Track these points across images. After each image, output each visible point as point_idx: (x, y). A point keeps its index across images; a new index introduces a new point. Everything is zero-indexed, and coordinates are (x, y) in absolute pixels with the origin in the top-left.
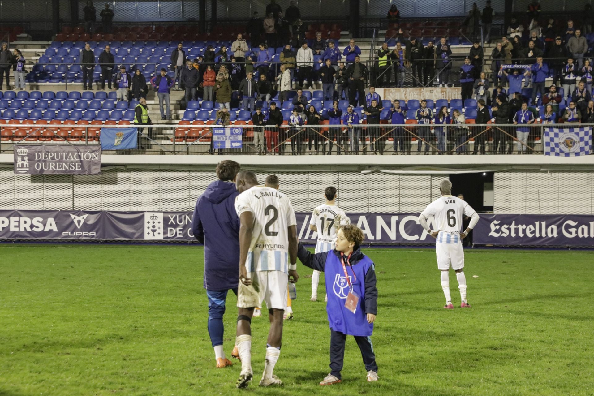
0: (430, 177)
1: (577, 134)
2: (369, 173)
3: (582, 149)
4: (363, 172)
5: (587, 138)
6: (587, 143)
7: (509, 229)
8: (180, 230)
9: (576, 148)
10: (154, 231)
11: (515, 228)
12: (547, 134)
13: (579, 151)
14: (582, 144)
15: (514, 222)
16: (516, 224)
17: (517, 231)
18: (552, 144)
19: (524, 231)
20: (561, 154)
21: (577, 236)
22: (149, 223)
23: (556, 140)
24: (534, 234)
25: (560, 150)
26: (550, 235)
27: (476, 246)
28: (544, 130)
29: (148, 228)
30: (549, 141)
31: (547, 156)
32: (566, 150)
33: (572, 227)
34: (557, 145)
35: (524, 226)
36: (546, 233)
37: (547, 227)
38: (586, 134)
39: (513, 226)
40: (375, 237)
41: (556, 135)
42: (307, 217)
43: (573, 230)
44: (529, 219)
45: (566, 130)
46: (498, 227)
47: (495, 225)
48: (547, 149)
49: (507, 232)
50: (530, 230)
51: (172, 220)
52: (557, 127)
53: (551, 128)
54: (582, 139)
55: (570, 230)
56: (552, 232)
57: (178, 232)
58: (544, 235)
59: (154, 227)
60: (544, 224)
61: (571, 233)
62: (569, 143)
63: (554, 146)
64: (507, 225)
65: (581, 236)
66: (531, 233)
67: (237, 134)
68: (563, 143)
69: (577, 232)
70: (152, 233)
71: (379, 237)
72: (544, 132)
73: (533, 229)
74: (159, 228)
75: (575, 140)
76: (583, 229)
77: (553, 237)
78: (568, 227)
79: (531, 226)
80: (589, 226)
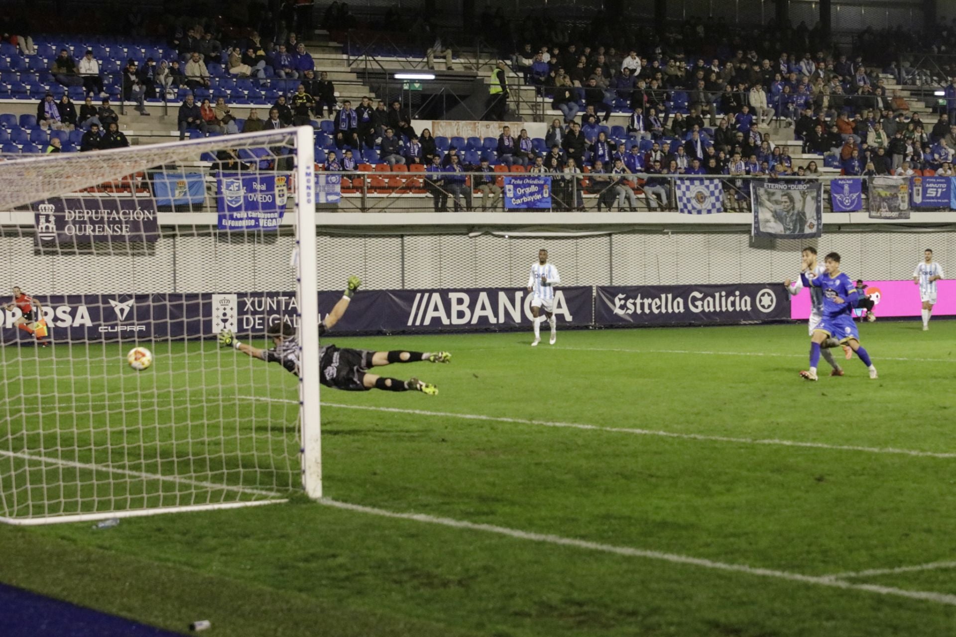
1: (707, 187)
2: (476, 236)
3: (714, 205)
4: (471, 234)
5: (717, 193)
6: (717, 199)
7: (635, 304)
8: (259, 319)
9: (707, 205)
10: (225, 321)
11: (641, 303)
12: (679, 188)
13: (710, 207)
14: (713, 199)
15: (639, 295)
16: (642, 298)
17: (642, 305)
18: (685, 200)
19: (650, 306)
20: (693, 211)
21: (703, 311)
22: (218, 309)
23: (688, 194)
24: (660, 310)
25: (692, 206)
26: (676, 311)
28: (677, 182)
29: (218, 317)
30: (681, 195)
31: (680, 214)
32: (698, 206)
33: (697, 299)
34: (689, 200)
35: (650, 300)
36: (673, 308)
37: (673, 300)
38: (716, 187)
40: (498, 320)
41: (688, 188)
42: (419, 295)
43: (699, 303)
44: (656, 291)
45: (697, 183)
46: (623, 302)
47: (620, 300)
48: (680, 205)
49: (632, 307)
50: (656, 304)
51: (249, 305)
52: (687, 179)
55: (697, 303)
56: (677, 306)
57: (257, 321)
58: (670, 310)
59: (225, 315)
60: (670, 296)
61: (697, 307)
62: (701, 198)
63: (686, 202)
64: (633, 299)
65: (707, 310)
66: (657, 308)
67: (334, 183)
68: (695, 198)
69: (703, 306)
70: (222, 324)
71: (502, 320)
73: (659, 303)
74: (232, 317)
75: (706, 195)
76: (709, 302)
77: (679, 312)
78: (695, 299)
79: (657, 300)
80: (714, 297)
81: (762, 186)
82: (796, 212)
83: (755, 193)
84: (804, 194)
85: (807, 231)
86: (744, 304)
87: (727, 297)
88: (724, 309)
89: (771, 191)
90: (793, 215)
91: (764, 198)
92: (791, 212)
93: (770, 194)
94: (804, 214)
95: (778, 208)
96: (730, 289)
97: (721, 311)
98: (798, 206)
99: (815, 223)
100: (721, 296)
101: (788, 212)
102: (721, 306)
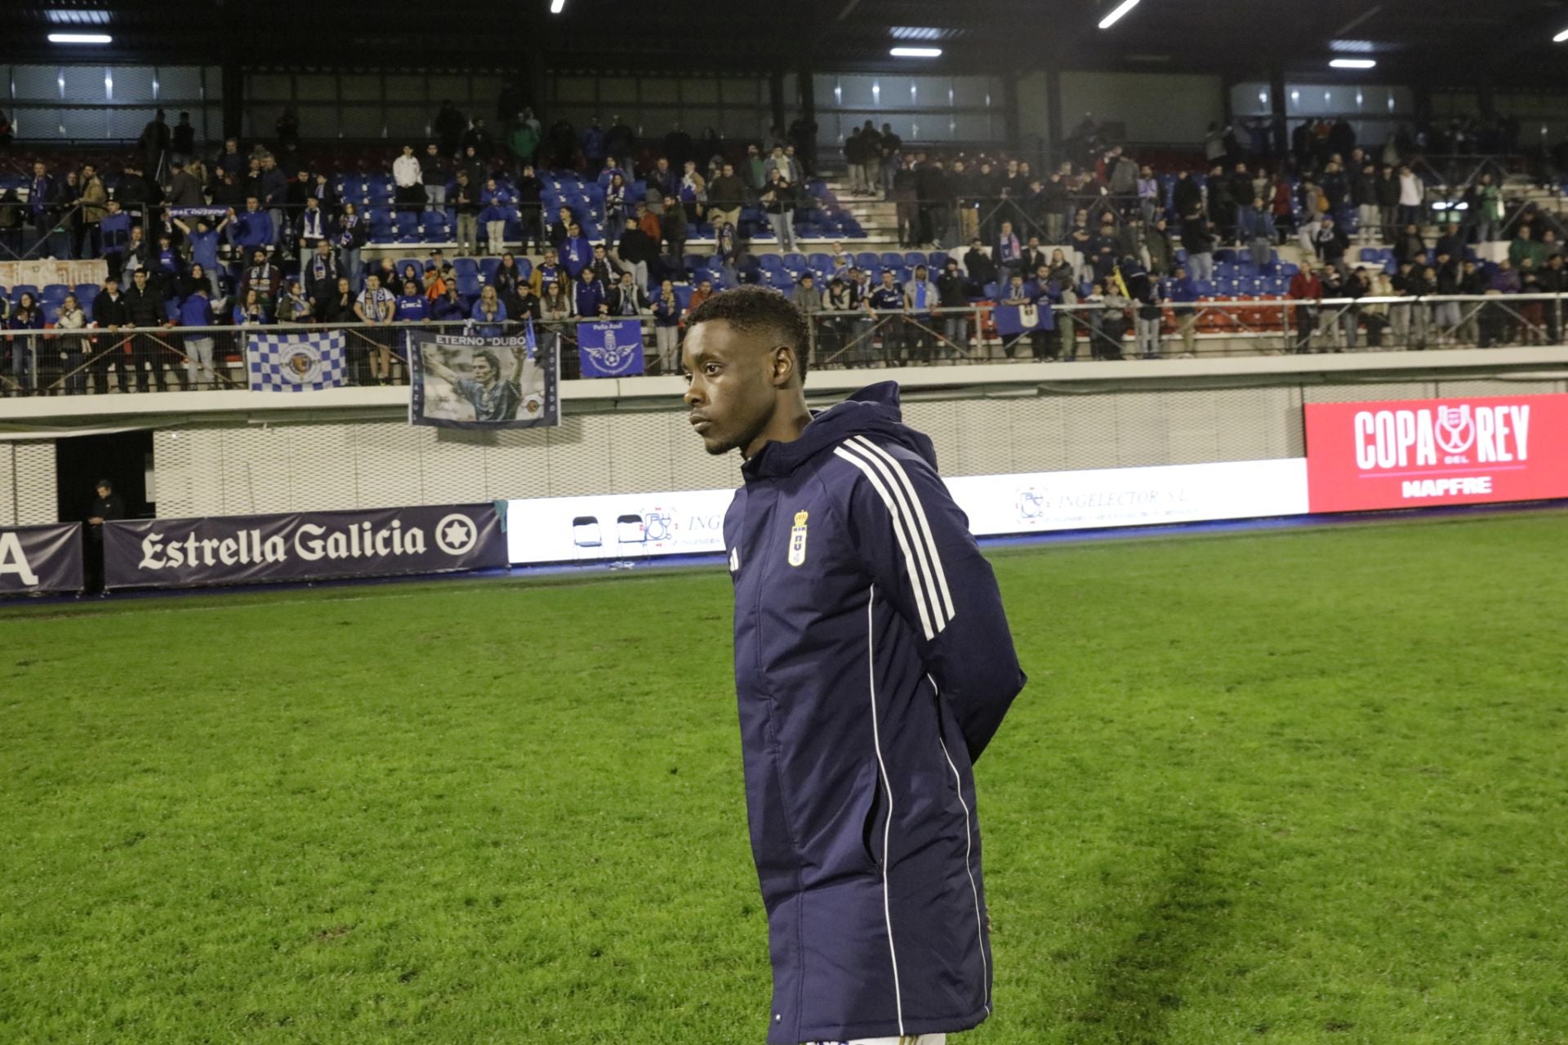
0: (10, 447)
1: (316, 345)
3: (327, 376)
5: (335, 354)
6: (335, 364)
7: (184, 551)
9: (315, 374)
11: (197, 548)
12: (255, 347)
13: (320, 379)
14: (326, 366)
15: (192, 535)
16: (199, 539)
17: (200, 553)
18: (266, 369)
19: (215, 553)
20: (283, 386)
21: (326, 558)
23: (274, 359)
24: (235, 558)
25: (282, 378)
26: (270, 558)
27: (116, 593)
28: (247, 338)
30: (258, 360)
31: (257, 392)
32: (295, 378)
33: (314, 538)
34: (275, 369)
35: (215, 543)
36: (263, 554)
37: (263, 540)
38: (334, 344)
39: (191, 544)
41: (273, 348)
43: (317, 544)
44: (224, 527)
45: (293, 338)
46: (159, 548)
47: (153, 543)
48: (254, 378)
49: (180, 556)
50: (228, 548)
52: (272, 332)
53: (259, 333)
54: (325, 356)
55: (312, 544)
56: (273, 550)
58: (257, 558)
60: (256, 535)
61: (312, 551)
62: (300, 364)
63: (269, 371)
64: (178, 541)
65: (333, 555)
66: (231, 556)
68: (287, 365)
69: (324, 548)
72: (248, 343)
73: (234, 547)
75: (313, 358)
76: (336, 541)
77: (277, 561)
78: (306, 538)
79: (230, 542)
80: (347, 533)
81: (433, 341)
82: (502, 383)
83: (417, 352)
84: (519, 353)
85: (523, 415)
86: (412, 543)
87: (375, 530)
88: (369, 552)
89: (452, 348)
90: (496, 388)
91: (436, 360)
92: (492, 384)
93: (448, 355)
94: (518, 387)
95: (463, 376)
96: (380, 518)
97: (363, 555)
98: (508, 373)
99: (541, 401)
100: (361, 531)
101: (486, 383)
102: (362, 548)
